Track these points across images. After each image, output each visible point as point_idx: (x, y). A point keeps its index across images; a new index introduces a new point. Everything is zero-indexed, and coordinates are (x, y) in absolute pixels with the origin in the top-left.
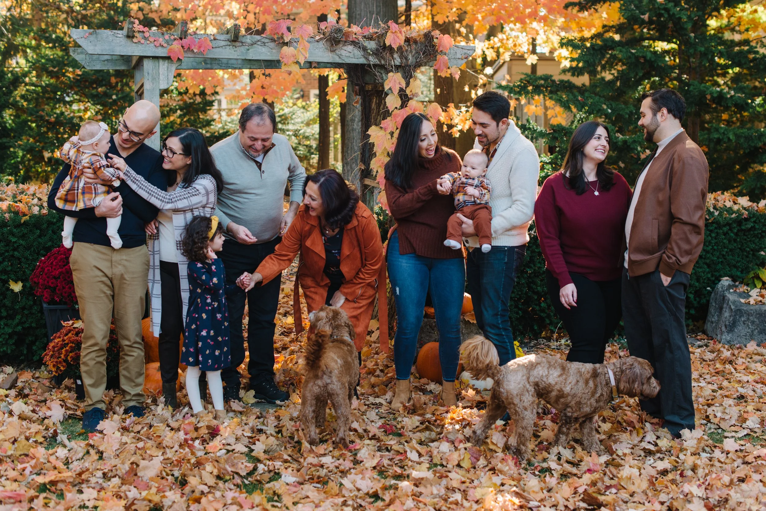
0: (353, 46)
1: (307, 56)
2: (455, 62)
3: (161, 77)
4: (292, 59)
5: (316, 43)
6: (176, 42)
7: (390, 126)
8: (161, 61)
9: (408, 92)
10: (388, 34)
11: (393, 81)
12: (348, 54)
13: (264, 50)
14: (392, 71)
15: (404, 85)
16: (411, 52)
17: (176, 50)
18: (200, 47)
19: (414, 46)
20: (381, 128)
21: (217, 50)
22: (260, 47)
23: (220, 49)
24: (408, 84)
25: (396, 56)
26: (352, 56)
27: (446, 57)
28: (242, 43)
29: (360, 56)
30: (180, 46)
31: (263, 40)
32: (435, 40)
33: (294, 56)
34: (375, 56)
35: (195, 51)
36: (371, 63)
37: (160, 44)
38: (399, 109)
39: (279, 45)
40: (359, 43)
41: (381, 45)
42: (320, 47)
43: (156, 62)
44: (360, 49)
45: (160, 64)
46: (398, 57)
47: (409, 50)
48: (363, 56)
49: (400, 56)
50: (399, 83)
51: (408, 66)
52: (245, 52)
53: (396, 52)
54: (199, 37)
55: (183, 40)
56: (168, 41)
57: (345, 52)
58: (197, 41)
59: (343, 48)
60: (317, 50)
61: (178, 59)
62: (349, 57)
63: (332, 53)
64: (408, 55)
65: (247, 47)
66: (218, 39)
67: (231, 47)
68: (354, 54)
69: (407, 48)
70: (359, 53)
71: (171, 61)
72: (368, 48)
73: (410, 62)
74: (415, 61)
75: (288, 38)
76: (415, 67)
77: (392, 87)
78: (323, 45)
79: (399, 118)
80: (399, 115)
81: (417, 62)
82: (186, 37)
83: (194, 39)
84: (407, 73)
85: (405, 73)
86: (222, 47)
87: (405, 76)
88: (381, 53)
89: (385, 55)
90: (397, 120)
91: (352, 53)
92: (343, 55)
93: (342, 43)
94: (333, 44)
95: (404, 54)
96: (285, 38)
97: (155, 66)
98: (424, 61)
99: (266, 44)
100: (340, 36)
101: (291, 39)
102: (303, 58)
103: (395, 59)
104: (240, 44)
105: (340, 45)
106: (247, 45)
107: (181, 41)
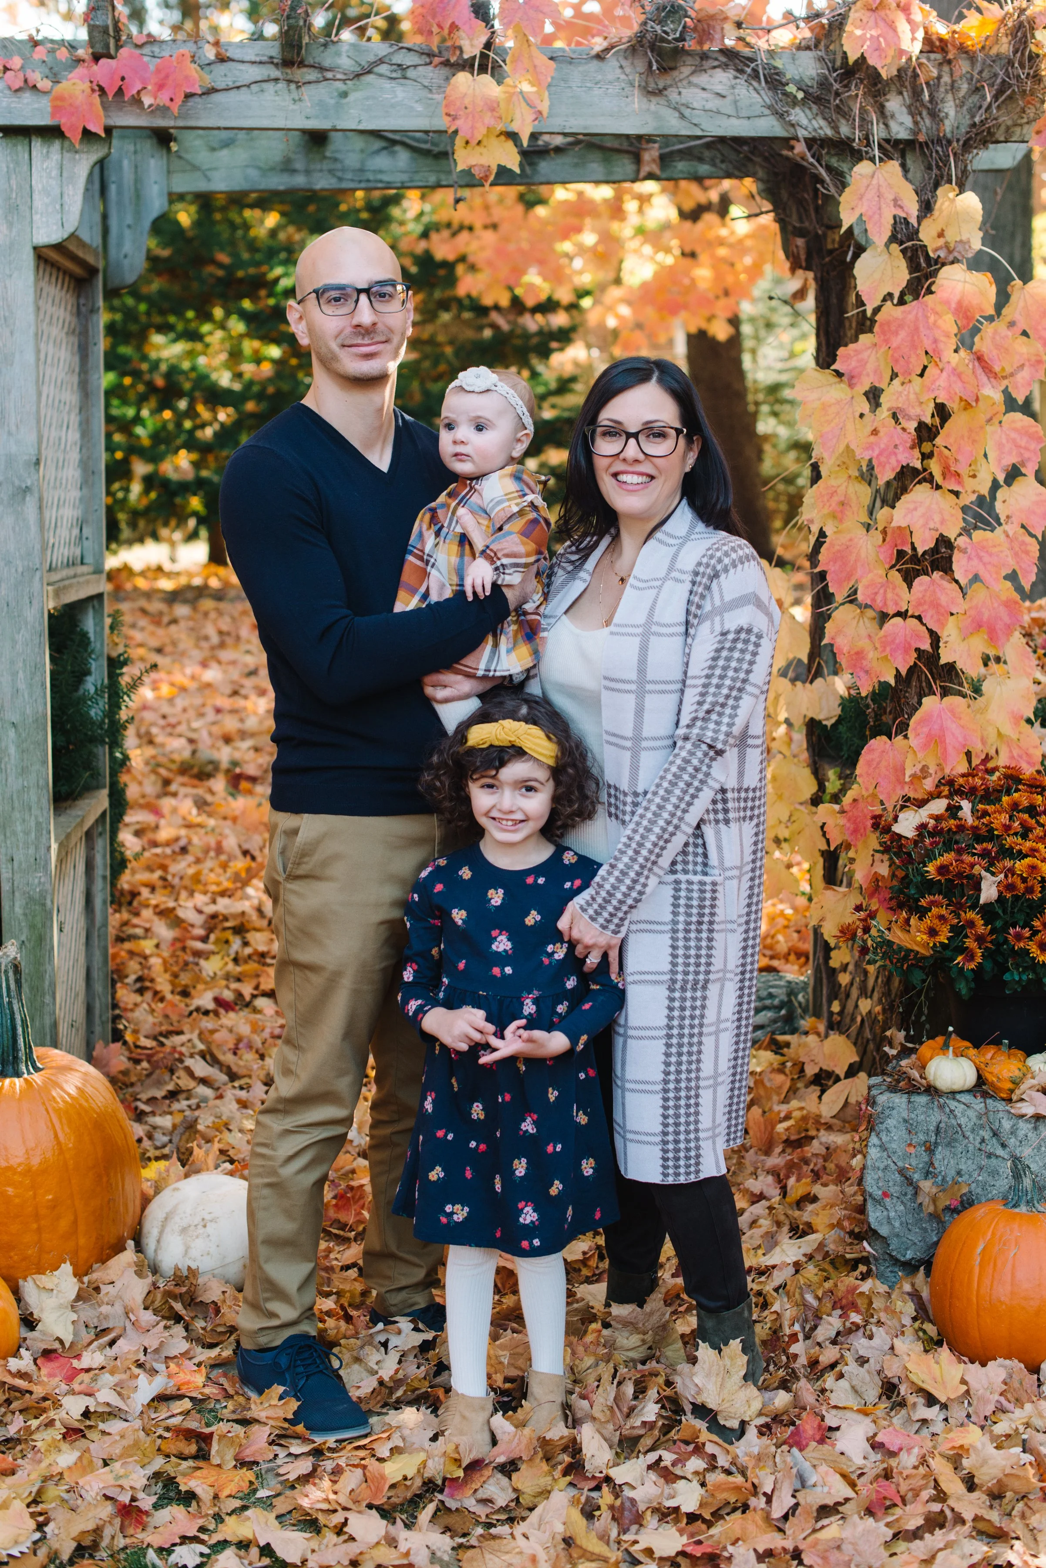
0: (731, 73)
3: (39, 202)
4: (488, 119)
5: (594, 64)
6: (80, 70)
7: (870, 367)
8: (37, 145)
9: (927, 235)
10: (853, 15)
11: (871, 194)
12: (714, 103)
13: (400, 93)
14: (870, 158)
15: (912, 208)
16: (953, 88)
17: (80, 99)
18: (160, 87)
19: (963, 67)
20: (839, 374)
21: (232, 97)
22: (387, 85)
23: (243, 95)
24: (927, 208)
25: (895, 104)
26: (730, 110)
28: (322, 69)
29: (759, 110)
30: (87, 86)
31: (398, 59)
33: (494, 108)
34: (815, 108)
35: (147, 101)
36: (802, 133)
37: (26, 81)
38: (902, 302)
39: (445, 71)
40: (752, 60)
41: (833, 61)
42: (610, 77)
43: (20, 148)
44: (759, 82)
45: (34, 154)
46: (904, 110)
47: (946, 79)
48: (769, 107)
49: (909, 107)
50: (896, 202)
51: (939, 141)
52: (333, 102)
53: (893, 88)
54: (166, 54)
55: (103, 61)
56: (56, 69)
57: (704, 95)
58: (153, 64)
59: (695, 79)
60: (596, 92)
61: (87, 134)
62: (718, 112)
63: (654, 100)
64: (943, 101)
65: (339, 85)
66: (236, 57)
67: (281, 85)
68: (735, 102)
69: (935, 73)
70: (755, 95)
71: (67, 144)
72: (788, 76)
73: (948, 126)
74: (967, 121)
75: (475, 42)
76: (966, 146)
77: (870, 218)
78: (619, 71)
79: (902, 334)
80: (901, 326)
81: (974, 125)
82: (112, 52)
83: (146, 59)
84: (938, 166)
85: (929, 168)
86: (248, 86)
87: (919, 175)
88: (837, 94)
89: (851, 103)
90: (894, 345)
91: (730, 98)
92: (695, 105)
93: (689, 60)
94: (650, 65)
95: (926, 96)
96: (465, 44)
97: (17, 163)
98: (1001, 120)
99: (411, 73)
100: (675, 31)
101: (488, 45)
102: (529, 116)
103: (893, 116)
104: (312, 75)
105: (683, 69)
106: (339, 76)
107: (95, 67)
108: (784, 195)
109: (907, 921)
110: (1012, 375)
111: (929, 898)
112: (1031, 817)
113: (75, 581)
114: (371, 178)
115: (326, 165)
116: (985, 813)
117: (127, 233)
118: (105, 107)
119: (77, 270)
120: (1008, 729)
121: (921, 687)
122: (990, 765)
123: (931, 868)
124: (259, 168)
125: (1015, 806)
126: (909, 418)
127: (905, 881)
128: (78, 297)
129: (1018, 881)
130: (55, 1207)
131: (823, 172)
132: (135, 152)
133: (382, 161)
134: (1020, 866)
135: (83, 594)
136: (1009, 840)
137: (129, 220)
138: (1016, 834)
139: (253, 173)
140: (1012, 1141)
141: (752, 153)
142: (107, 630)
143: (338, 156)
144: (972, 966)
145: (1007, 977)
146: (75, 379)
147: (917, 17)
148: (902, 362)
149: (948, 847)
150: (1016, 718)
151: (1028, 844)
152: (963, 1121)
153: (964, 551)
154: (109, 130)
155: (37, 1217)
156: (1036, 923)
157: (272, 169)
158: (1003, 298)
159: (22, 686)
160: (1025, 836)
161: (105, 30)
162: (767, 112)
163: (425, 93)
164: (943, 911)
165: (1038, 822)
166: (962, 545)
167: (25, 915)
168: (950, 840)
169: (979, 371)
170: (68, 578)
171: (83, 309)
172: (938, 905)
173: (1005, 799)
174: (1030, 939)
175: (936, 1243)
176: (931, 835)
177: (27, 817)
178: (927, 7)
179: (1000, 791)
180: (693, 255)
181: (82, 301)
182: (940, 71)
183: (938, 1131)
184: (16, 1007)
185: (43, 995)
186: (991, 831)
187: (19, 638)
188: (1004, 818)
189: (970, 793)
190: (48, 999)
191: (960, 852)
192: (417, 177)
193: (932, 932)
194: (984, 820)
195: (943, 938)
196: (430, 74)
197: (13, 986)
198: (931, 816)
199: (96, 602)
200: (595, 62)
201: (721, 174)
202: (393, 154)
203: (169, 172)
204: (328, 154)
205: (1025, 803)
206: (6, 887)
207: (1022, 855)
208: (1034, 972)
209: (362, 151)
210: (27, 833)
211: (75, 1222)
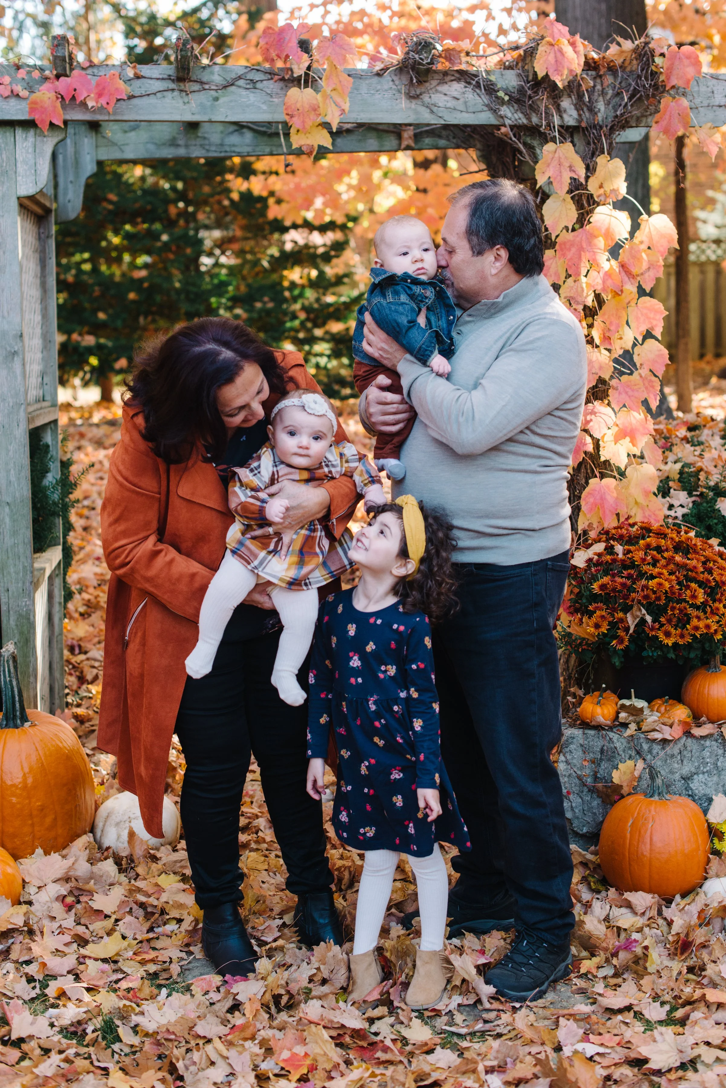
0: (462, 84)
1: (346, 107)
2: (710, 115)
3: (21, 168)
5: (376, 79)
6: (47, 85)
8: (19, 132)
9: (592, 187)
10: (541, 49)
11: (555, 163)
12: (452, 103)
13: (252, 98)
14: (553, 140)
15: (582, 172)
16: (603, 93)
17: (47, 103)
18: (100, 95)
19: (609, 79)
21: (145, 100)
22: (244, 92)
23: (152, 100)
24: (590, 169)
25: (566, 103)
26: (462, 108)
27: (685, 102)
28: (202, 83)
29: (480, 107)
30: (52, 95)
32: (658, 60)
33: (315, 109)
34: (516, 106)
35: (90, 104)
36: (508, 122)
37: (12, 91)
38: (574, 230)
39: (281, 84)
40: (476, 76)
41: (527, 76)
42: (386, 87)
43: (8, 134)
44: (481, 90)
45: (17, 137)
46: (573, 107)
47: (599, 87)
48: (487, 106)
49: (575, 105)
50: (571, 168)
51: (595, 126)
52: (209, 104)
53: (565, 93)
54: (102, 73)
55: (62, 79)
56: (31, 84)
57: (446, 98)
58: (94, 81)
59: (440, 88)
60: (377, 96)
61: (52, 125)
62: (455, 109)
63: (414, 102)
64: (596, 101)
65: (213, 93)
66: (147, 75)
67: (176, 93)
68: (465, 103)
69: (592, 83)
70: (478, 98)
71: (38, 131)
72: (499, 86)
73: (600, 117)
74: (612, 114)
75: (301, 66)
76: (612, 130)
77: (555, 178)
78: (391, 83)
79: (573, 250)
80: (572, 245)
81: (616, 116)
82: (68, 72)
83: (89, 77)
84: (594, 143)
85: (589, 143)
86: (155, 94)
87: (582, 148)
88: (530, 97)
89: (539, 103)
90: (569, 257)
91: (462, 100)
92: (440, 105)
93: (436, 76)
94: (411, 80)
95: (587, 99)
96: (295, 68)
97: (6, 144)
98: (634, 113)
99: (259, 85)
100: (427, 58)
101: (309, 68)
102: (337, 113)
103: (565, 111)
104: (196, 87)
105: (432, 82)
106: (213, 87)
107: (57, 83)
108: (494, 159)
109: (581, 620)
110: (642, 274)
111: (594, 605)
112: (658, 553)
113: (42, 411)
114: (228, 149)
115: (199, 142)
116: (629, 551)
117: (70, 186)
118: (64, 107)
119: (39, 211)
120: (641, 499)
121: (587, 473)
122: (631, 521)
123: (595, 586)
124: (156, 144)
125: (648, 546)
126: (578, 303)
127: (579, 595)
128: (39, 228)
129: (651, 593)
130: (42, 810)
131: (521, 146)
132: (75, 134)
133: (235, 139)
134: (652, 583)
135: (46, 420)
136: (645, 568)
137: (71, 178)
138: (649, 564)
139: (151, 147)
140: (649, 757)
141: (473, 132)
142: (60, 444)
143: (206, 135)
144: (621, 647)
145: (644, 654)
146: (38, 281)
147: (581, 48)
148: (574, 267)
149: (606, 573)
150: (646, 493)
151: (657, 570)
152: (618, 745)
153: (616, 389)
154: (66, 122)
155: (31, 816)
156: (662, 620)
157: (164, 144)
158: (635, 227)
159: (13, 479)
160: (654, 565)
161: (64, 59)
162: (486, 109)
163: (268, 98)
164: (604, 613)
165: (662, 556)
166: (615, 385)
167: (17, 625)
168: (607, 569)
169: (623, 274)
170: (38, 410)
171: (42, 236)
172: (600, 609)
173: (642, 542)
174: (659, 629)
175: (602, 822)
176: (595, 565)
177: (17, 563)
178: (586, 43)
179: (638, 538)
180: (425, 191)
181: (42, 231)
182: (595, 82)
183: (602, 751)
184: (14, 683)
185: (29, 677)
186: (633, 562)
187: (11, 448)
188: (641, 554)
189: (620, 539)
190: (32, 679)
191: (613, 576)
192: (258, 149)
193: (597, 626)
194: (629, 556)
195: (604, 630)
196: (271, 86)
197: (12, 670)
198: (595, 554)
199: (52, 425)
200: (376, 78)
201: (453, 145)
202: (242, 134)
203: (97, 147)
204: (200, 134)
205: (654, 545)
206: (4, 608)
207: (652, 577)
208: (662, 650)
209: (222, 132)
210: (17, 573)
211: (55, 819)
